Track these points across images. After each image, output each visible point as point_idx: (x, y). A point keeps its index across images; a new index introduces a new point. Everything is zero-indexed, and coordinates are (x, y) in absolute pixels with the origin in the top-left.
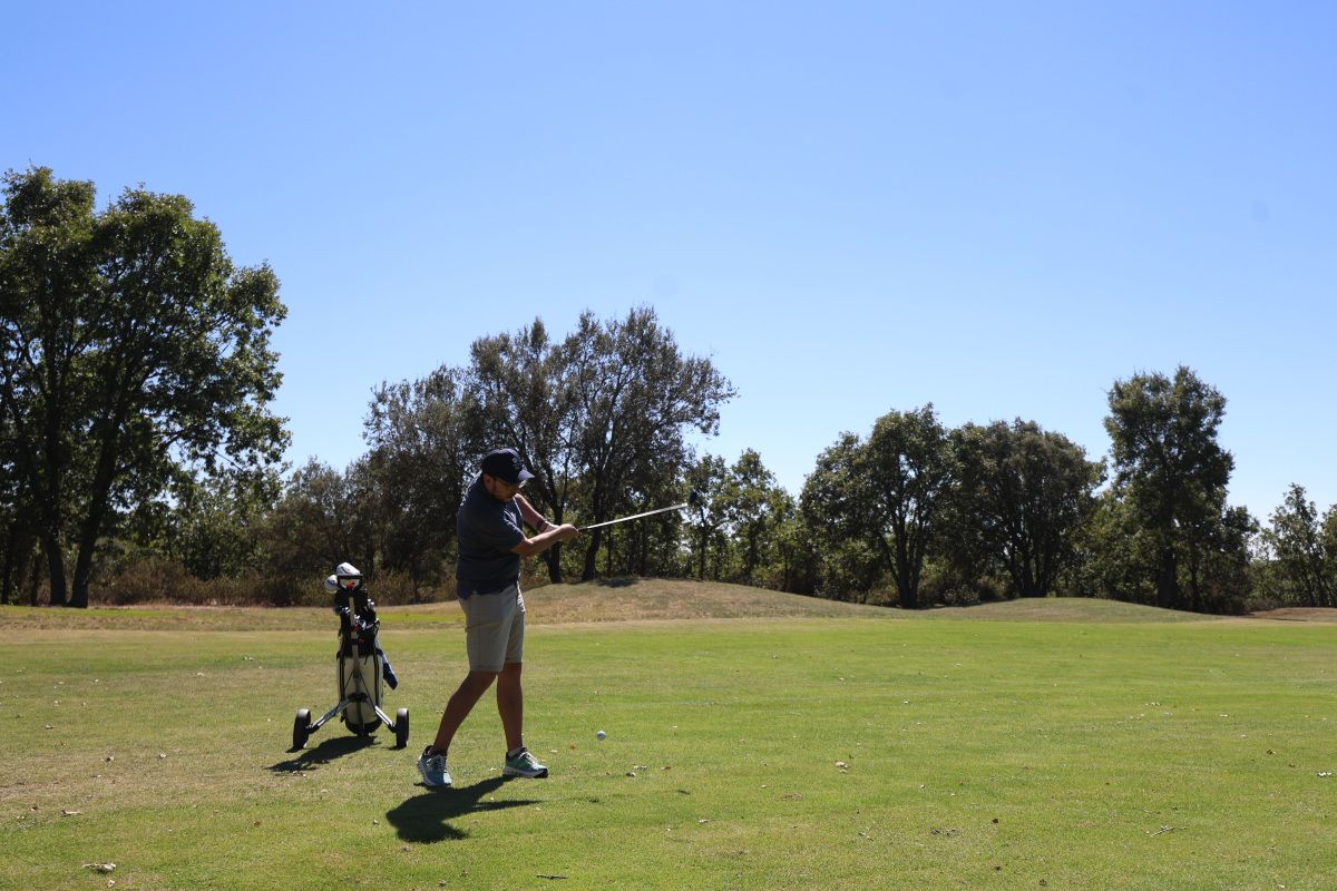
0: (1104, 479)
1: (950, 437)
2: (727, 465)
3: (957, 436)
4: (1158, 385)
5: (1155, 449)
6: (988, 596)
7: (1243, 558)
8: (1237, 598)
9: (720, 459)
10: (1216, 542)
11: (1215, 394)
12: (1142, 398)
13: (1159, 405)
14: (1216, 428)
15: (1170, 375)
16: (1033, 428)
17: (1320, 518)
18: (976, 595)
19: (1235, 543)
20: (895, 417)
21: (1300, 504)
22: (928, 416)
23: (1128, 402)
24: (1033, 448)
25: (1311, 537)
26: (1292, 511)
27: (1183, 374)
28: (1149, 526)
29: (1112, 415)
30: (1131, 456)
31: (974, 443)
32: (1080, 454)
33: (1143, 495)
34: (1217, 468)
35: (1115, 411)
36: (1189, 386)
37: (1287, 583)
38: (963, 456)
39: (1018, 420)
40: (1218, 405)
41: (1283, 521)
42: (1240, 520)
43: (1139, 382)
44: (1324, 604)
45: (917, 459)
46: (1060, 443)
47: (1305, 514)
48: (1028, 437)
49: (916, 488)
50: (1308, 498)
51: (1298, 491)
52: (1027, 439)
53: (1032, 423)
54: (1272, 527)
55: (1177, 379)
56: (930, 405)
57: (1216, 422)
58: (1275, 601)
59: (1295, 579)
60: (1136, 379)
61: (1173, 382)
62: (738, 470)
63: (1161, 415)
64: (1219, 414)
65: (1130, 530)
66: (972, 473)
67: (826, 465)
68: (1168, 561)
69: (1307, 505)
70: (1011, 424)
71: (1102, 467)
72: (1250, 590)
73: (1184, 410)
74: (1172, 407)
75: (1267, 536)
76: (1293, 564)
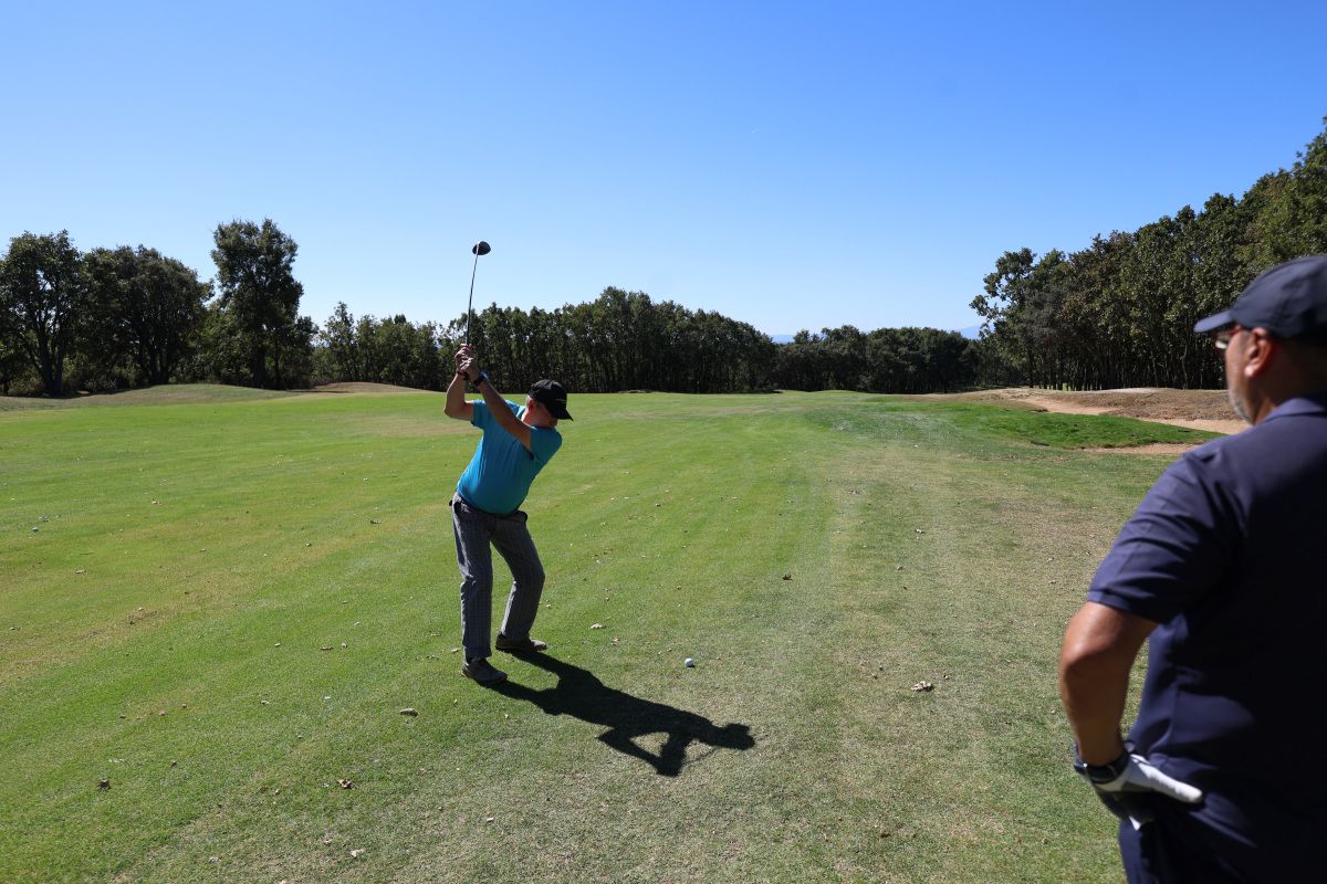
0: (211, 295)
1: (86, 259)
3: (91, 259)
4: (251, 230)
5: (249, 277)
6: (123, 385)
7: (310, 350)
8: (304, 377)
10: (291, 340)
11: (290, 241)
12: (239, 238)
14: (291, 265)
15: (259, 224)
16: (154, 254)
17: (355, 324)
18: (114, 384)
19: (304, 340)
20: (31, 240)
21: (343, 315)
22: (64, 241)
24: (156, 270)
25: (350, 336)
26: (339, 319)
27: (268, 224)
28: (246, 331)
29: (217, 249)
30: (233, 281)
31: (107, 266)
32: (193, 276)
33: (240, 309)
34: (293, 292)
35: (219, 246)
36: (273, 234)
37: (336, 366)
38: (98, 276)
39: (141, 246)
40: (293, 249)
41: (333, 326)
42: (306, 325)
43: (237, 227)
44: (358, 380)
45: (54, 275)
46: (177, 267)
47: (347, 321)
48: (151, 262)
49: (53, 298)
50: (349, 311)
51: (343, 307)
52: (150, 263)
53: (153, 249)
54: (326, 330)
55: (264, 227)
57: (291, 260)
58: (329, 380)
59: (341, 364)
60: (234, 224)
61: (261, 229)
63: (253, 253)
64: (293, 255)
65: (232, 332)
66: (108, 289)
68: (261, 352)
69: (347, 315)
70: (135, 249)
71: (210, 287)
72: (311, 371)
73: (270, 251)
74: (261, 248)
75: (324, 336)
76: (339, 354)
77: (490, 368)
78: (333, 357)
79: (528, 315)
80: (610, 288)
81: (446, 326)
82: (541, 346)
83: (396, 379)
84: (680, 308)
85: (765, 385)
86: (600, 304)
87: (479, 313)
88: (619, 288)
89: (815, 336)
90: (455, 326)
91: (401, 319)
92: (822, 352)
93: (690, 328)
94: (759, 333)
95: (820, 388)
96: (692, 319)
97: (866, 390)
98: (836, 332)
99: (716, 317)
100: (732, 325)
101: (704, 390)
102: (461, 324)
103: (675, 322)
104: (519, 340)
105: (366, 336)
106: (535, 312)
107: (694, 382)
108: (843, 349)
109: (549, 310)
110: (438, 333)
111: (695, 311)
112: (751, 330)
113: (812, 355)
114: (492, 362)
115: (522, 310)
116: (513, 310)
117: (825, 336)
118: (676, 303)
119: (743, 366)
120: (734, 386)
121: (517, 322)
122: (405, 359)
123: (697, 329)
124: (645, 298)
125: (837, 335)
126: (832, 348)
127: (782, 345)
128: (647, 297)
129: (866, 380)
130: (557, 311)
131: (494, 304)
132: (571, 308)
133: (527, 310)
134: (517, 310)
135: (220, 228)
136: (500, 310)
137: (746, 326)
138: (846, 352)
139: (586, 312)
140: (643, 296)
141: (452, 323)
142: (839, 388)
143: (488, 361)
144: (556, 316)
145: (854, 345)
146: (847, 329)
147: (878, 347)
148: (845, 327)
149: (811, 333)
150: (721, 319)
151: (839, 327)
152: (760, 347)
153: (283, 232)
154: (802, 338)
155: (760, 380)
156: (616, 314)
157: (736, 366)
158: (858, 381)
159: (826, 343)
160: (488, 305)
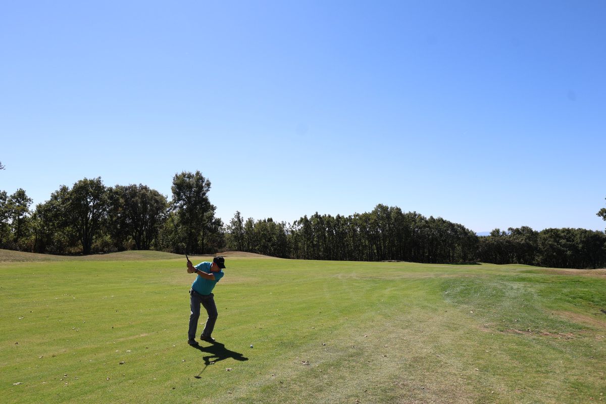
1: (108, 190)
2: (8, 195)
3: (111, 190)
4: (190, 176)
7: (221, 234)
9: (4, 192)
10: (211, 230)
11: (208, 181)
12: (183, 181)
13: (189, 183)
14: (207, 192)
15: (194, 173)
16: (146, 188)
17: (244, 222)
18: (117, 249)
19: (217, 230)
20: (86, 180)
21: (238, 218)
22: (99, 182)
23: (179, 181)
24: (144, 195)
25: (241, 228)
26: (236, 220)
27: (198, 173)
29: (174, 186)
30: (179, 200)
31: (117, 193)
33: (182, 214)
35: (175, 184)
36: (199, 178)
37: (234, 243)
38: (111, 198)
39: (140, 184)
40: (208, 185)
41: (234, 223)
42: (218, 222)
43: (184, 175)
45: (96, 197)
46: (155, 194)
47: (240, 221)
48: (144, 191)
50: (241, 216)
51: (239, 213)
53: (146, 186)
54: (230, 225)
55: (196, 175)
56: (100, 178)
57: (207, 190)
59: (236, 242)
61: (194, 175)
62: (13, 197)
63: (190, 186)
64: (209, 188)
67: (55, 197)
69: (241, 218)
70: (138, 186)
72: (225, 246)
73: (198, 186)
74: (194, 184)
75: (229, 228)
76: (235, 237)
77: (314, 246)
78: (233, 239)
79: (335, 218)
80: (379, 205)
81: (292, 224)
82: (342, 235)
83: (264, 251)
84: (420, 215)
85: (473, 259)
86: (375, 212)
87: (309, 218)
88: (384, 205)
89: (504, 233)
90: (297, 223)
91: (270, 220)
92: (508, 242)
93: (425, 227)
94: (467, 229)
95: (508, 262)
96: (426, 222)
97: (538, 265)
98: (517, 230)
99: (441, 221)
100: (451, 226)
101: (434, 262)
102: (300, 223)
103: (416, 223)
104: (330, 232)
105: (249, 228)
106: (338, 217)
107: (428, 257)
108: (522, 240)
109: (346, 216)
110: (287, 227)
111: (428, 218)
112: (463, 228)
113: (502, 243)
114: (315, 243)
115: (332, 216)
116: (327, 216)
117: (510, 232)
118: (417, 213)
119: (459, 248)
120: (453, 259)
121: (328, 222)
122: (270, 240)
123: (429, 227)
124: (398, 211)
125: (517, 232)
126: (515, 239)
127: (482, 237)
128: (400, 210)
129: (539, 258)
130: (350, 216)
131: (317, 213)
132: (358, 215)
133: (334, 216)
134: (329, 216)
135: (176, 175)
136: (320, 216)
137: (460, 226)
138: (523, 242)
139: (366, 217)
140: (397, 209)
141: (295, 222)
142: (520, 263)
143: (312, 242)
144: (350, 219)
145: (529, 238)
146: (524, 228)
147: (545, 239)
148: (524, 227)
149: (501, 231)
150: (444, 222)
151: (520, 227)
152: (469, 238)
153: (204, 177)
154: (496, 233)
155: (470, 256)
156: (382, 218)
157: (454, 248)
158: (533, 259)
159: (510, 237)
160: (314, 214)
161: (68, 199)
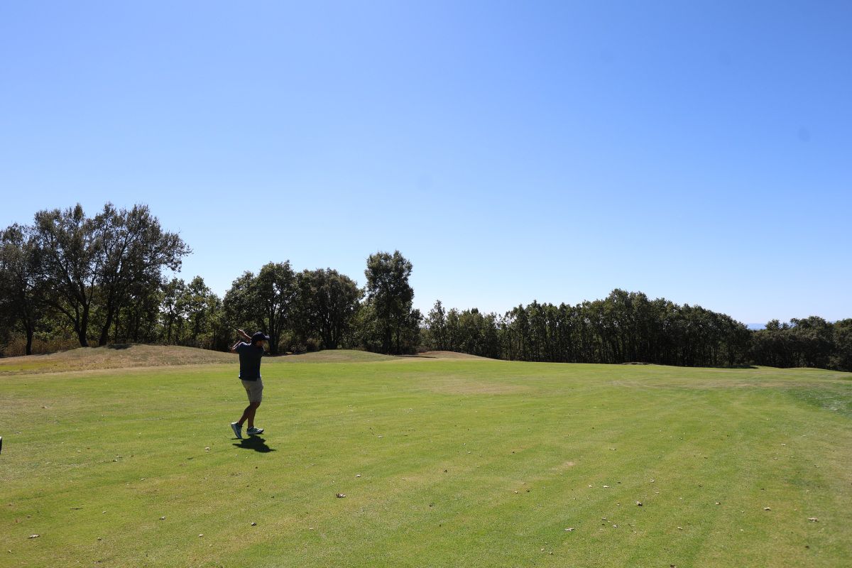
0: (364, 296)
1: (297, 276)
2: (186, 284)
3: (300, 276)
4: (387, 257)
5: (385, 284)
6: (311, 348)
7: (418, 330)
8: (413, 347)
9: (182, 281)
10: (407, 324)
11: (409, 263)
12: (380, 262)
13: (387, 266)
14: (409, 277)
15: (392, 253)
16: (335, 273)
17: (446, 314)
18: (305, 348)
19: (415, 323)
20: (271, 266)
21: (439, 309)
22: (287, 266)
23: (374, 264)
24: (334, 281)
25: (442, 321)
26: (436, 311)
27: (397, 254)
28: (380, 317)
29: (368, 269)
30: (375, 287)
31: (307, 279)
32: (354, 285)
33: (378, 305)
34: (408, 294)
35: (369, 268)
36: (399, 259)
37: (434, 341)
38: (302, 285)
39: (329, 269)
40: (410, 268)
41: (433, 315)
42: (416, 315)
43: (379, 256)
44: (445, 350)
45: (281, 285)
46: (346, 280)
47: (441, 312)
48: (333, 277)
49: (280, 299)
50: (442, 306)
51: (439, 303)
52: (332, 278)
53: (335, 270)
54: (429, 317)
55: (394, 255)
56: (288, 261)
57: (408, 275)
58: (430, 348)
59: (436, 339)
60: (378, 255)
61: (393, 256)
62: (191, 286)
63: (387, 270)
64: (410, 271)
65: (373, 318)
66: (306, 292)
67: (237, 286)
68: (388, 331)
69: (442, 309)
70: (325, 270)
71: (363, 291)
72: (420, 343)
73: (397, 269)
74: (392, 268)
75: (427, 321)
76: (436, 333)
77: (532, 343)
78: (432, 335)
79: (558, 308)
80: (616, 290)
81: (503, 315)
82: (566, 330)
83: (470, 350)
84: (670, 303)
85: (742, 361)
86: (609, 300)
87: (525, 307)
88: (623, 289)
89: (785, 325)
90: (509, 315)
91: (475, 311)
92: (791, 337)
93: (678, 318)
94: (735, 322)
95: (792, 366)
96: (680, 311)
97: (835, 368)
98: (804, 322)
99: (699, 310)
100: (713, 316)
101: (691, 364)
102: (512, 314)
103: (666, 313)
104: (552, 325)
105: (452, 321)
106: (563, 306)
107: (682, 358)
108: (812, 335)
109: (573, 305)
110: (498, 320)
111: (682, 306)
112: (728, 319)
113: (783, 339)
114: (533, 340)
115: (554, 305)
116: (548, 305)
117: (794, 325)
118: (667, 299)
119: (723, 347)
120: (716, 361)
121: (550, 314)
122: (475, 337)
123: (684, 318)
124: (642, 298)
125: (805, 324)
126: (801, 334)
127: (755, 331)
128: (644, 296)
129: (835, 360)
130: (578, 305)
131: (535, 301)
132: (588, 304)
133: (558, 305)
134: (551, 305)
135: (371, 257)
136: (539, 305)
137: (724, 317)
138: (814, 337)
139: (599, 306)
140: (641, 295)
141: (507, 314)
142: (809, 366)
143: (529, 339)
144: (578, 309)
145: (822, 332)
146: (813, 319)
147: (844, 334)
148: (812, 318)
149: (781, 322)
150: (704, 311)
151: (807, 317)
152: (738, 332)
153: (404, 258)
154: (773, 326)
155: (738, 357)
156: (620, 308)
157: (716, 346)
158: (828, 361)
159: (795, 330)
160: (531, 302)
161: (255, 288)
